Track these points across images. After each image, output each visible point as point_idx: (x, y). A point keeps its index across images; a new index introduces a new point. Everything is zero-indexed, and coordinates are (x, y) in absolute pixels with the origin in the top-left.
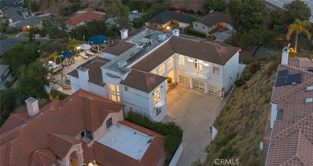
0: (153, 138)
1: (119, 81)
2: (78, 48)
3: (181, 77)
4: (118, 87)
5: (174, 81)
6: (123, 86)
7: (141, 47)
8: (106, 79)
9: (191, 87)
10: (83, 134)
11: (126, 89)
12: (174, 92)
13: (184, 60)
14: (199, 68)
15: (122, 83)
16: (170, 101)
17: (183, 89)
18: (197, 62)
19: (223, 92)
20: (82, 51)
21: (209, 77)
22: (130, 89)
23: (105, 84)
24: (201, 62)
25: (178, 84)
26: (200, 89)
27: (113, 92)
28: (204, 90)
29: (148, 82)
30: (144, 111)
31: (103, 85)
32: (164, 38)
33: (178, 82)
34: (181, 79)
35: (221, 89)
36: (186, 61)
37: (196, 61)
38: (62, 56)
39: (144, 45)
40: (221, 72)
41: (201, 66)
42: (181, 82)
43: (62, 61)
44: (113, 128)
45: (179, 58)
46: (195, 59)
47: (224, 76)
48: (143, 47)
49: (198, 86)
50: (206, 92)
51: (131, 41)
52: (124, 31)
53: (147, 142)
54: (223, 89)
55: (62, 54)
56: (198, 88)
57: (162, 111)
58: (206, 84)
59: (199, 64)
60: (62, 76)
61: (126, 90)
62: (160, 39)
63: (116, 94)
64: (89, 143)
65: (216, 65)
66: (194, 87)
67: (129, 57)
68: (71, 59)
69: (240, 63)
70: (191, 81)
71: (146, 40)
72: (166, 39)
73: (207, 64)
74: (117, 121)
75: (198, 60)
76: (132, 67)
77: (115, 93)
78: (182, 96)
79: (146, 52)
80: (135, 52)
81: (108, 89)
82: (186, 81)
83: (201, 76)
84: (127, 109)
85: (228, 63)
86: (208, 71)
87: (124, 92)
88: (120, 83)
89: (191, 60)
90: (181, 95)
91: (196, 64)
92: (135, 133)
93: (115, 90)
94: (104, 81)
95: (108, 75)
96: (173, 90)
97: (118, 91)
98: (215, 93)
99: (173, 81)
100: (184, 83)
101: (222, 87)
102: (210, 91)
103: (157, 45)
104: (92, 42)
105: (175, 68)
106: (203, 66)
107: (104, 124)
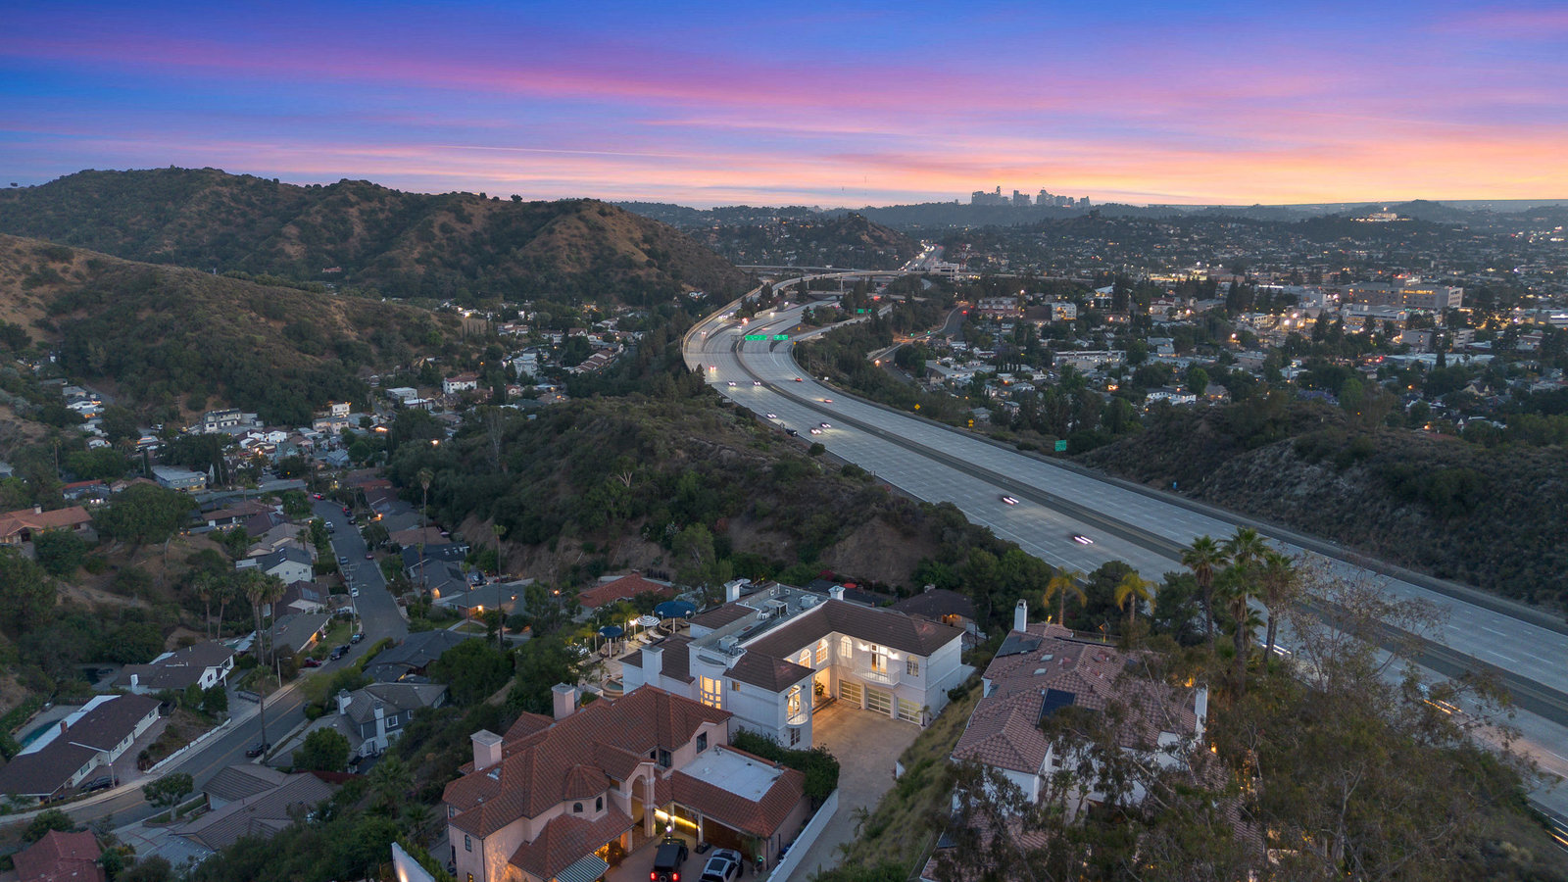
0: (782, 772)
1: (723, 670)
2: (633, 623)
3: (843, 685)
4: (718, 683)
5: (829, 693)
6: (730, 681)
7: (767, 615)
8: (695, 667)
9: (863, 707)
10: (653, 755)
11: (734, 687)
12: (828, 714)
13: (850, 648)
14: (879, 664)
15: (728, 673)
16: (819, 728)
17: (847, 710)
18: (877, 651)
19: (927, 716)
20: (640, 629)
21: (899, 684)
22: (744, 687)
23: (694, 679)
24: (883, 650)
25: (836, 700)
26: (882, 710)
27: (709, 694)
28: (889, 712)
29: (778, 673)
30: (765, 731)
31: (690, 680)
32: (812, 602)
33: (838, 695)
34: (843, 690)
35: (922, 709)
36: (855, 650)
37: (874, 648)
38: (602, 634)
39: (772, 612)
40: (922, 672)
41: (883, 660)
42: (843, 695)
43: (599, 648)
44: (708, 755)
45: (840, 642)
46: (872, 644)
47: (928, 681)
48: (771, 617)
49: (878, 703)
50: (892, 716)
51: (745, 604)
52: (732, 585)
53: (771, 778)
54: (926, 708)
55: (602, 631)
56: (877, 708)
57: (801, 738)
58: (892, 699)
59: (879, 654)
60: (602, 672)
61: (734, 689)
62: (803, 604)
63: (715, 698)
64: (665, 771)
65: (913, 658)
66: (870, 706)
67: (741, 632)
68: (617, 645)
69: (964, 662)
70: (862, 692)
71: (779, 604)
72: (817, 605)
73: (895, 656)
74: (716, 742)
75: (877, 647)
76: (747, 648)
77: (711, 698)
78: (843, 721)
79: (775, 625)
80: (754, 624)
81: (699, 689)
82: (853, 693)
83: (883, 680)
84: (735, 723)
85: (938, 655)
86: (897, 669)
87: (731, 693)
88: (724, 674)
89: (865, 647)
90: (842, 719)
91: (874, 656)
92: (749, 765)
93: (711, 691)
94: (691, 674)
95: (701, 657)
96: (826, 709)
97: (718, 692)
98: (911, 719)
99: (827, 692)
100: (849, 697)
101: (923, 705)
102: (900, 715)
103: (796, 614)
104: (661, 613)
105: (833, 664)
106: (888, 659)
107: (694, 739)
